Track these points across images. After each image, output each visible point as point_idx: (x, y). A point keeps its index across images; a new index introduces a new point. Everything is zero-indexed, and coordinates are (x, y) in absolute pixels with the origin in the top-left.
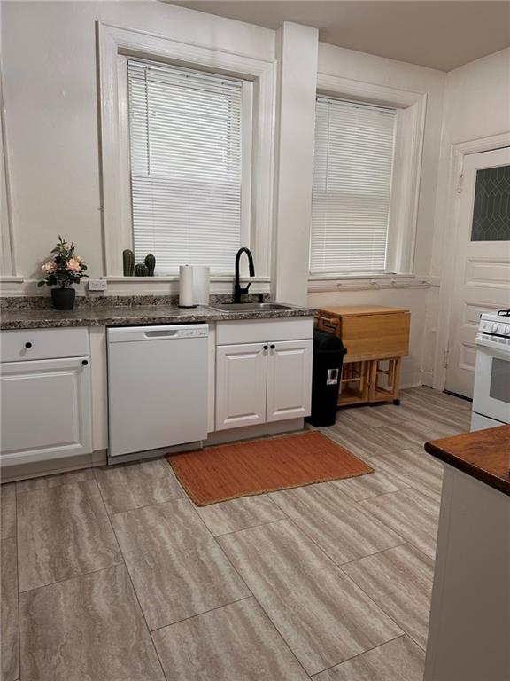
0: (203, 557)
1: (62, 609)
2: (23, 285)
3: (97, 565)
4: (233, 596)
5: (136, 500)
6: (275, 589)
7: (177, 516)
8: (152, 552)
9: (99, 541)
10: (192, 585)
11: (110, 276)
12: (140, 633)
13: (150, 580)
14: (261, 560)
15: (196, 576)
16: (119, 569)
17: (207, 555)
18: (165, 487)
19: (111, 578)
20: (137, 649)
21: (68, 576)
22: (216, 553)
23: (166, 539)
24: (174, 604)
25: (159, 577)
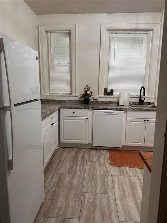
0: (106, 179)
1: (66, 180)
2: (78, 97)
3: (78, 172)
4: (109, 192)
5: (95, 159)
6: (122, 195)
7: (104, 167)
8: (93, 174)
9: (81, 167)
10: (99, 185)
11: (100, 95)
12: (80, 192)
13: (89, 180)
14: (122, 185)
15: (101, 184)
16: (83, 175)
17: (107, 179)
18: (105, 158)
19: (80, 177)
20: (78, 195)
21: (71, 173)
22: (110, 179)
23: (98, 172)
24: (92, 188)
25: (91, 180)
